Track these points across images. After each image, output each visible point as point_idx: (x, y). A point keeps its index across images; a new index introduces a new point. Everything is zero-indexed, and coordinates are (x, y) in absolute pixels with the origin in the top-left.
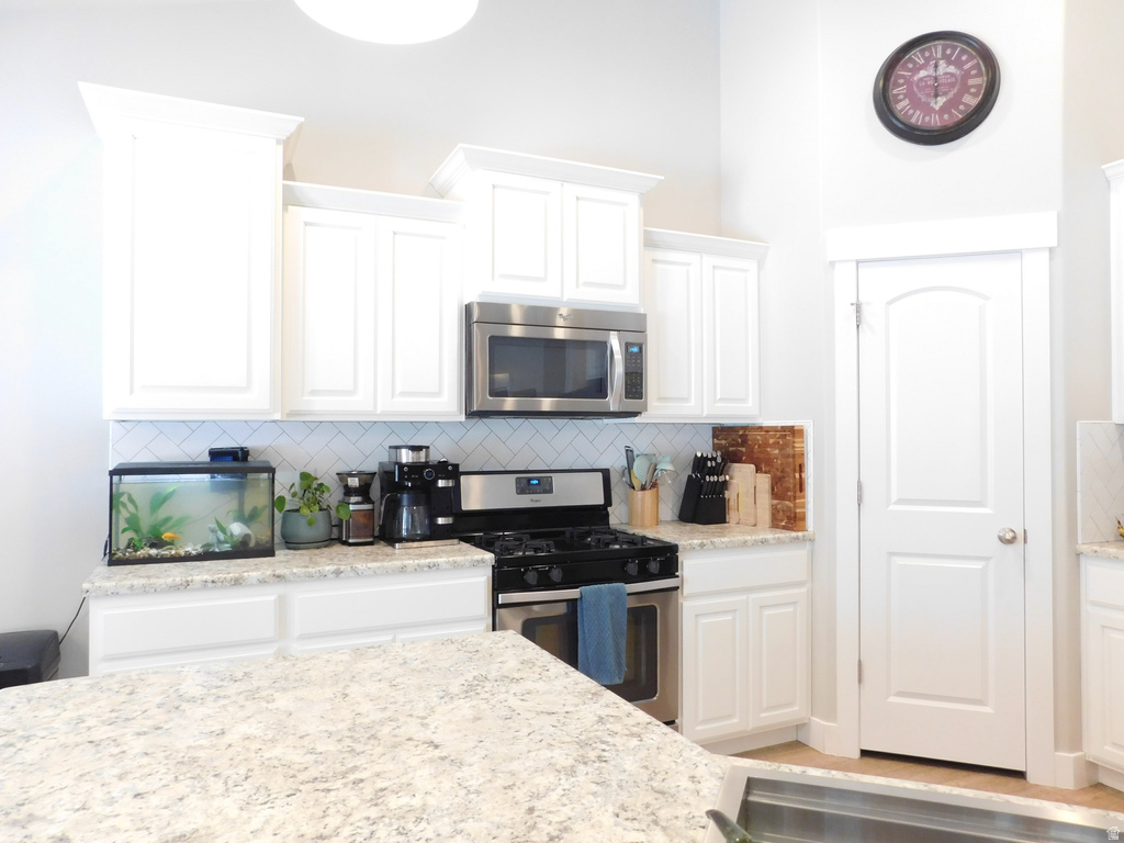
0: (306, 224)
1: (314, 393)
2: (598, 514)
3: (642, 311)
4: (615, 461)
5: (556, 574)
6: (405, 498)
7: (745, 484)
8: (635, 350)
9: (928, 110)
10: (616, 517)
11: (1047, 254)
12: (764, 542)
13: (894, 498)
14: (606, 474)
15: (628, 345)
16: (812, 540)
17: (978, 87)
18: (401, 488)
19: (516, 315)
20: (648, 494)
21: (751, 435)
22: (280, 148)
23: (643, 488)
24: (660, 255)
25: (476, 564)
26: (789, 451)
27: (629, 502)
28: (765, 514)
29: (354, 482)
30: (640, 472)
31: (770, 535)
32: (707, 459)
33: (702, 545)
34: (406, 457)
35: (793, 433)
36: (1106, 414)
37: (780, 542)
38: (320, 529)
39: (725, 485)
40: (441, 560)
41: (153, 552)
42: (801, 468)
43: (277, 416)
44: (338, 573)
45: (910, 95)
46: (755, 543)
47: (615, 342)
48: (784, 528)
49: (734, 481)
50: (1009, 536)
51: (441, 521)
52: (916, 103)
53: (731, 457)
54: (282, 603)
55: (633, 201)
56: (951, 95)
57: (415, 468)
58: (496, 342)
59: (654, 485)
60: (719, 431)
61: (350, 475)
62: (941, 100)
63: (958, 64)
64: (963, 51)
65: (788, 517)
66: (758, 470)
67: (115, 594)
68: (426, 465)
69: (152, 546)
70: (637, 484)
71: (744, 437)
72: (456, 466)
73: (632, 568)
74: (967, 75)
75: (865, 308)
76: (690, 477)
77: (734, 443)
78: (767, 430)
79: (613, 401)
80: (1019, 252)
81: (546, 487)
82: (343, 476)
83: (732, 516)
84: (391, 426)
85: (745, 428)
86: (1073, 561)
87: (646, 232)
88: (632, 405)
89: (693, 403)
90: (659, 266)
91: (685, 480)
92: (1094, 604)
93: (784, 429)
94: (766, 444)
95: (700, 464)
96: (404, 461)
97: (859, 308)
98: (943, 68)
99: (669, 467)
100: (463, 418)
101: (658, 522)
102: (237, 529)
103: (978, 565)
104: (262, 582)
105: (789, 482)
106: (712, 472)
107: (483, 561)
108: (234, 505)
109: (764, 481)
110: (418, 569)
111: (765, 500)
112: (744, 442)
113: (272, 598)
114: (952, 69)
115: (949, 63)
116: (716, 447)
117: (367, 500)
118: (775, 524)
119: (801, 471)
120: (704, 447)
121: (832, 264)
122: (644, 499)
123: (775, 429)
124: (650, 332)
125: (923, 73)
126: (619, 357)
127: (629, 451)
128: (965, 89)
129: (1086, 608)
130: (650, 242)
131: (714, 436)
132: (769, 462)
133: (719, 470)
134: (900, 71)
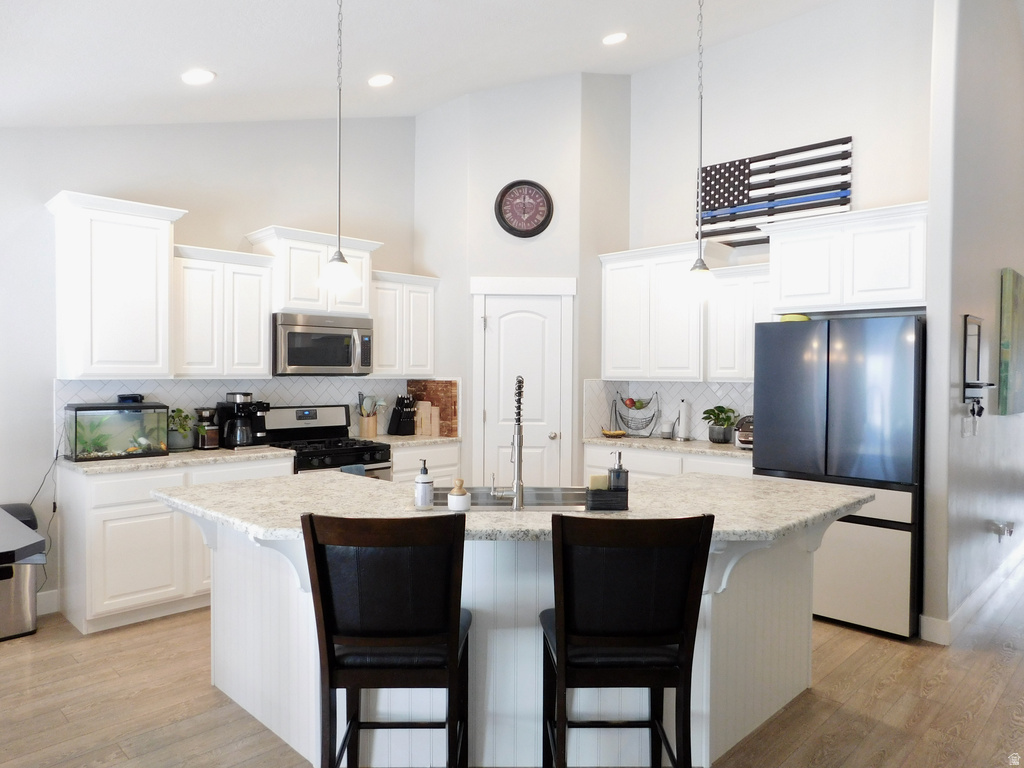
0: (185, 268)
1: (188, 364)
2: (342, 431)
3: (370, 317)
4: (352, 400)
5: (328, 460)
6: (239, 422)
7: (426, 412)
8: (367, 339)
9: (521, 220)
10: (353, 433)
11: (571, 298)
12: (435, 443)
13: (501, 418)
14: (347, 407)
15: (363, 337)
16: (460, 442)
17: (543, 212)
18: (236, 417)
19: (300, 320)
20: (371, 419)
21: (429, 385)
22: (173, 226)
23: (368, 416)
24: (380, 284)
25: (286, 456)
26: (449, 394)
27: (360, 424)
28: (436, 429)
29: (206, 414)
30: (367, 406)
31: (438, 440)
32: (404, 399)
33: (403, 445)
34: (239, 399)
35: (451, 384)
36: (598, 376)
37: (444, 443)
38: (190, 441)
39: (414, 413)
40: (268, 454)
41: (100, 454)
42: (455, 403)
43: (172, 378)
44: (215, 461)
45: (512, 211)
46: (431, 444)
47: (356, 335)
48: (447, 436)
49: (420, 411)
50: (553, 436)
51: (259, 435)
52: (515, 216)
53: (418, 398)
54: (186, 477)
55: (367, 256)
56: (531, 214)
57: (246, 405)
58: (292, 336)
59: (375, 414)
60: (411, 383)
61: (204, 409)
62: (527, 216)
63: (534, 199)
64: (537, 193)
65: (448, 430)
66: (433, 405)
67: (101, 473)
68: (251, 404)
69: (97, 451)
70: (364, 413)
71: (425, 386)
72: (268, 404)
73: (367, 457)
74: (538, 205)
75: (488, 320)
76: (394, 409)
77: (420, 390)
78: (438, 382)
79: (355, 367)
80: (561, 296)
81: (314, 416)
82: (199, 411)
83: (418, 431)
84: (223, 382)
85: (425, 381)
86: (581, 446)
87: (373, 273)
88: (364, 369)
89: (397, 368)
90: (380, 291)
91: (391, 411)
92: (589, 466)
93: (446, 382)
94: (437, 391)
95: (400, 401)
96: (238, 401)
97: (485, 321)
98: (528, 200)
99: (383, 403)
100: (271, 377)
101: (376, 435)
102: (143, 441)
103: (540, 451)
104: (177, 466)
105: (449, 411)
106: (407, 406)
107: (290, 454)
108: (138, 428)
109: (436, 411)
110: (257, 459)
111: (436, 421)
112: (425, 389)
113: (182, 474)
114: (531, 201)
115: (530, 197)
116: (409, 392)
117: (212, 424)
118: (442, 434)
119: (455, 405)
120: (403, 392)
121: (472, 295)
122: (369, 422)
123: (442, 382)
124: (374, 330)
125: (518, 201)
126: (358, 342)
127: (360, 395)
128: (537, 212)
129: (586, 469)
130: (375, 278)
131: (408, 385)
132: (439, 400)
133: (411, 405)
134: (507, 198)
